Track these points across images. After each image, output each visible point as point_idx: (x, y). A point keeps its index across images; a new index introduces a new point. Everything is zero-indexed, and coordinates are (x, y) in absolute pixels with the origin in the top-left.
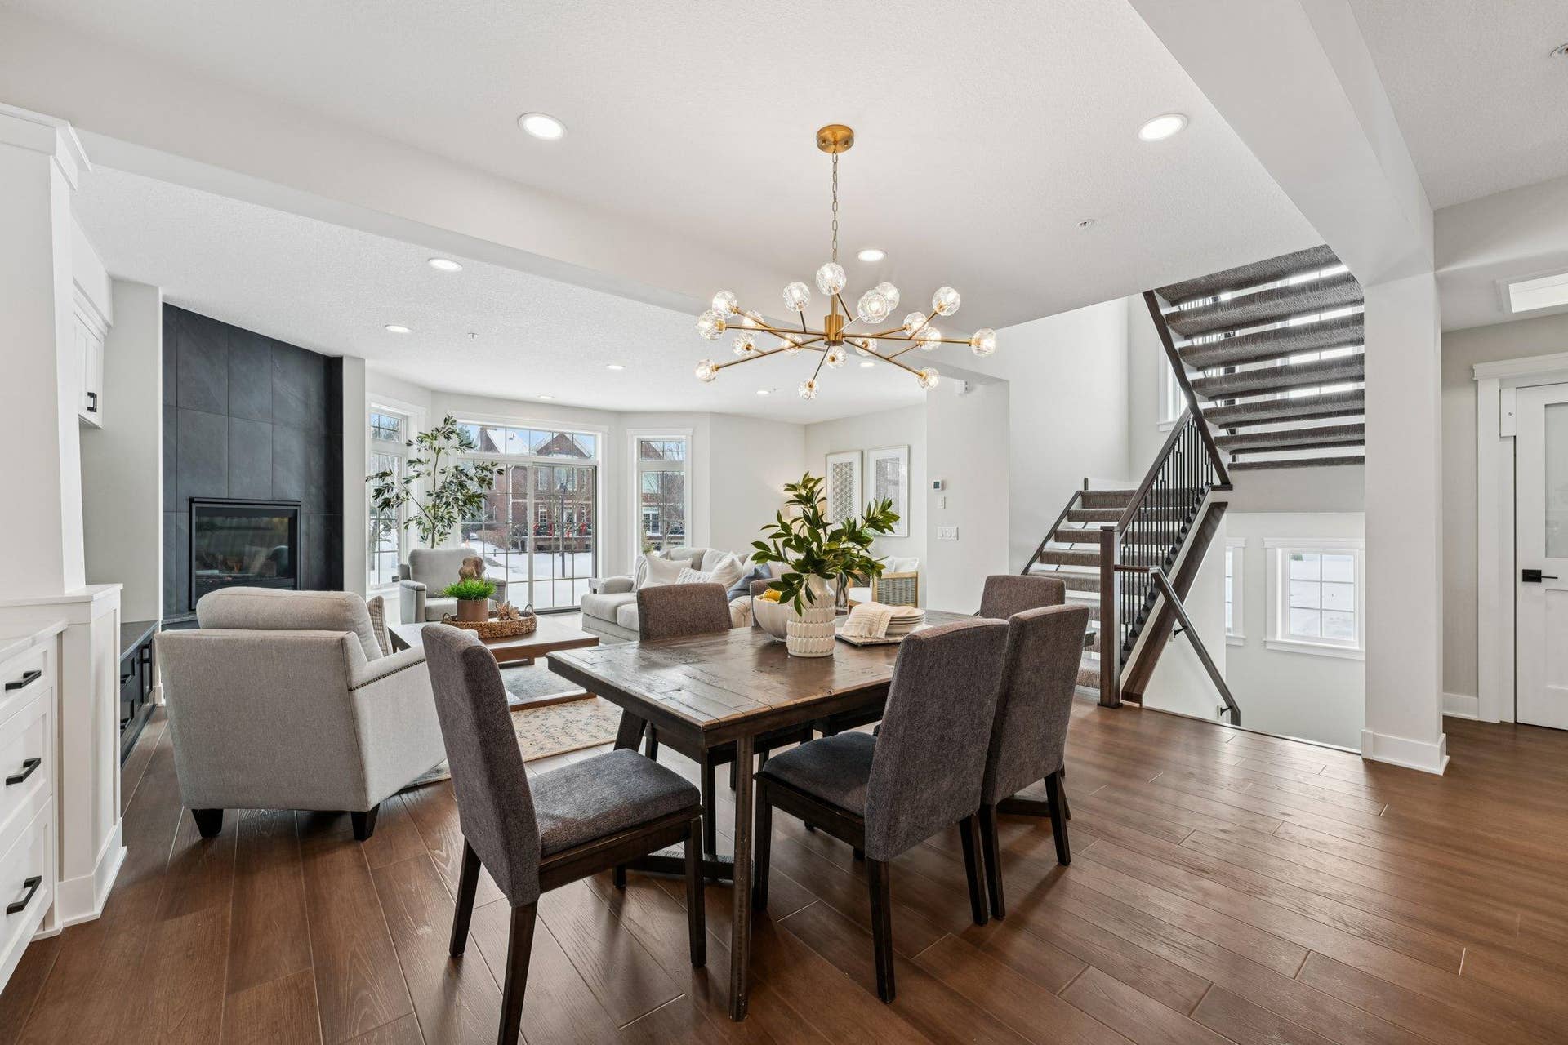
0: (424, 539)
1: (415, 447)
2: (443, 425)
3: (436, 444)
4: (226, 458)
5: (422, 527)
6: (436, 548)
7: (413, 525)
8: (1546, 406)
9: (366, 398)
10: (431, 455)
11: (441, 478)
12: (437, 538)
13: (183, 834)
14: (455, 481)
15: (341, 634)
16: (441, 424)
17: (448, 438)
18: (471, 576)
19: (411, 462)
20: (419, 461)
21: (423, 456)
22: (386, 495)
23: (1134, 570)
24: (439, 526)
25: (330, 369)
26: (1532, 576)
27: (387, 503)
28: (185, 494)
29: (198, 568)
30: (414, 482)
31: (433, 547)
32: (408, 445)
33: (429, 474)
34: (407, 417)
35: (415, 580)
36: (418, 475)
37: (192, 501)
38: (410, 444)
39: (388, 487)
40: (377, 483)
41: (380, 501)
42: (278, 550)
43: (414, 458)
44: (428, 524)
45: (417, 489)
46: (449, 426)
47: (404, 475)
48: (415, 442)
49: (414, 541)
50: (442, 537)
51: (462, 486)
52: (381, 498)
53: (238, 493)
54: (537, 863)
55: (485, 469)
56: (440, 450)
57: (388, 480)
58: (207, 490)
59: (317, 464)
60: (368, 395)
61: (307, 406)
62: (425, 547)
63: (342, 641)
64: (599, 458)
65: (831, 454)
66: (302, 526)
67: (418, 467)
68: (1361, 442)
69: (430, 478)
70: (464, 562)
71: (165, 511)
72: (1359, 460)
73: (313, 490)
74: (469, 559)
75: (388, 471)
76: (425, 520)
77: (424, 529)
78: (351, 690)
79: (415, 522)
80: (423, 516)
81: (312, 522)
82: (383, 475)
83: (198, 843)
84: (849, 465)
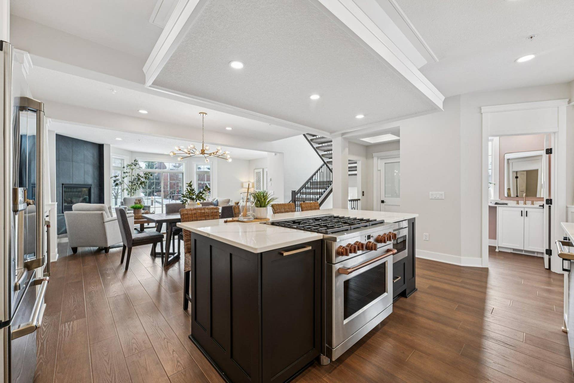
0: (128, 194)
1: (126, 168)
2: (134, 162)
3: (132, 167)
4: (71, 173)
5: (128, 191)
6: (132, 197)
7: (125, 191)
8: (385, 163)
9: (111, 155)
10: (130, 170)
11: (133, 177)
12: (132, 194)
13: (69, 252)
14: (137, 178)
15: (101, 212)
16: (133, 162)
17: (135, 166)
18: (137, 203)
19: (124, 173)
20: (127, 172)
21: (128, 171)
22: (117, 182)
23: (299, 201)
24: (133, 191)
25: (100, 147)
26: (383, 202)
27: (117, 185)
28: (61, 182)
29: (64, 203)
30: (126, 178)
31: (131, 197)
32: (123, 168)
33: (130, 176)
34: (124, 159)
35: (125, 205)
36: (126, 177)
37: (63, 184)
38: (124, 167)
39: (117, 180)
40: (114, 179)
41: (115, 184)
42: (85, 198)
43: (125, 172)
44: (130, 190)
45: (126, 180)
46: (135, 162)
47: (123, 176)
48: (125, 166)
49: (126, 195)
50: (134, 194)
51: (139, 179)
52: (115, 183)
53: (75, 182)
54: (132, 242)
55: (147, 174)
56: (133, 169)
57: (117, 178)
58: (67, 181)
59: (96, 173)
60: (111, 154)
61: (93, 158)
62: (129, 197)
63: (102, 213)
64: (184, 171)
65: (255, 169)
66: (92, 191)
67: (126, 174)
68: (356, 170)
69: (130, 177)
70: (136, 200)
71: (56, 187)
72: (356, 175)
73: (96, 181)
74: (137, 199)
75: (117, 175)
76: (129, 189)
77: (129, 192)
78: (104, 223)
79: (125, 190)
80: (128, 188)
81: (95, 189)
82: (116, 177)
83: (72, 254)
84: (260, 172)
